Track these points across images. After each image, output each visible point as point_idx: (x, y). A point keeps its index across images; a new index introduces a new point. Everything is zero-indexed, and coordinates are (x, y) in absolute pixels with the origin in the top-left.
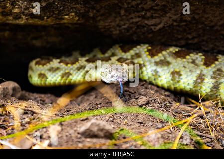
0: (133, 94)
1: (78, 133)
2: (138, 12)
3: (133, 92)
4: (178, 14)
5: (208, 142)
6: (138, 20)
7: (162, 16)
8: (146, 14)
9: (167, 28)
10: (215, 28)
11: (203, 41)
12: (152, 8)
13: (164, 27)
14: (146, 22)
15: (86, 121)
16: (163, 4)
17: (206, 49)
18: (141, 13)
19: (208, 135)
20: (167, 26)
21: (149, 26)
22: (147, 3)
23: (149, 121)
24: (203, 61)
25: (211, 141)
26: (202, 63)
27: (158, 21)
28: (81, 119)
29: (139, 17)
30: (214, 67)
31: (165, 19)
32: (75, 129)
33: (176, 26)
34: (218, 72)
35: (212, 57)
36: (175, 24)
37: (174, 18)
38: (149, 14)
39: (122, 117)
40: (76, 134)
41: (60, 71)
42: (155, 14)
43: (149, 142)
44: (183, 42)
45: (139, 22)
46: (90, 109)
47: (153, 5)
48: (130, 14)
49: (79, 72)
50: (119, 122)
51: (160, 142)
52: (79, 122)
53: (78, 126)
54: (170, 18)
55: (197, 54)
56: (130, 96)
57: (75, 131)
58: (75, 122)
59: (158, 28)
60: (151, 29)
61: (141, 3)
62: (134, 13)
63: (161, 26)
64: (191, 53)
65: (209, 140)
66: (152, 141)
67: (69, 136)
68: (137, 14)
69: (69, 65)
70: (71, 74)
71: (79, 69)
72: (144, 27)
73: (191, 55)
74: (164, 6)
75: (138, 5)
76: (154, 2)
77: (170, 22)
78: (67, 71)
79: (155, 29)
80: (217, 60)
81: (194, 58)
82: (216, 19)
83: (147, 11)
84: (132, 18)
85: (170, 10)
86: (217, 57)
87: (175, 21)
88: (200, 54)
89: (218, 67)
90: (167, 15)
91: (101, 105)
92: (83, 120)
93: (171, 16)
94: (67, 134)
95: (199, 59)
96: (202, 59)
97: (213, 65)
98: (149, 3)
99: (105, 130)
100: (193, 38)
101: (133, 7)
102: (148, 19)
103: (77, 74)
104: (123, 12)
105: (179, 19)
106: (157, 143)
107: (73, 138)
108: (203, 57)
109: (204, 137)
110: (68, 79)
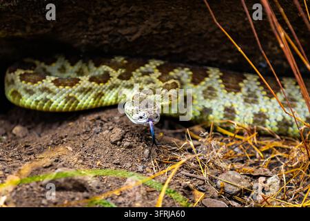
0: (105, 122)
1: (41, 186)
2: (109, 20)
3: (105, 120)
4: (158, 21)
5: (200, 185)
6: (108, 29)
7: (139, 23)
8: (119, 22)
9: (145, 38)
10: (205, 36)
11: (189, 50)
12: (126, 15)
13: (141, 37)
14: (119, 31)
15: (50, 168)
16: (140, 9)
17: (193, 59)
18: (113, 21)
19: (199, 177)
20: (145, 36)
21: (123, 36)
22: (120, 9)
23: (127, 161)
24: (191, 78)
25: (204, 184)
26: (189, 80)
27: (133, 29)
28: (44, 166)
29: (110, 25)
30: (204, 85)
31: (142, 28)
32: (37, 179)
33: (156, 34)
34: (209, 91)
35: (201, 73)
36: (155, 32)
37: (154, 25)
38: (122, 22)
39: (94, 156)
40: (39, 187)
41: (92, 92)
42: (130, 21)
43: (128, 191)
44: (165, 53)
45: (110, 31)
46: (53, 144)
47: (128, 11)
48: (99, 22)
49: (111, 92)
50: (90, 164)
51: (142, 191)
52: (41, 170)
53: (41, 176)
54: (149, 25)
55: (183, 68)
56: (102, 125)
57: (37, 182)
58: (37, 170)
59: (134, 37)
60: (126, 39)
61: (113, 10)
62: (104, 21)
63: (137, 35)
64: (175, 68)
65: (201, 182)
66: (131, 191)
67: (31, 189)
68: (109, 22)
69: (101, 84)
70: (103, 95)
71: (111, 88)
72: (117, 37)
73: (176, 70)
74: (140, 12)
75: (109, 12)
76: (129, 7)
77: (148, 31)
78: (99, 92)
79: (130, 39)
80: (207, 76)
81: (179, 74)
82: (205, 25)
83: (119, 18)
84: (102, 27)
85: (149, 16)
86: (208, 72)
87: (155, 29)
88: (187, 69)
89: (210, 84)
90: (145, 22)
91: (68, 138)
92: (46, 167)
93: (149, 23)
94: (28, 187)
95: (186, 76)
96: (189, 75)
97: (203, 83)
98: (122, 10)
99: (74, 180)
100: (178, 47)
101: (102, 14)
102: (121, 27)
103: (109, 94)
104: (90, 21)
105: (159, 27)
106: (137, 193)
107: (35, 192)
108: (191, 73)
109: (194, 179)
110: (101, 100)
